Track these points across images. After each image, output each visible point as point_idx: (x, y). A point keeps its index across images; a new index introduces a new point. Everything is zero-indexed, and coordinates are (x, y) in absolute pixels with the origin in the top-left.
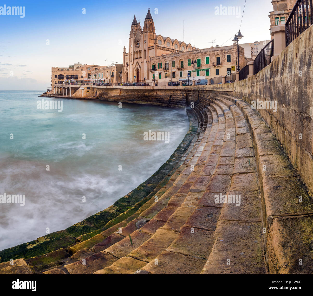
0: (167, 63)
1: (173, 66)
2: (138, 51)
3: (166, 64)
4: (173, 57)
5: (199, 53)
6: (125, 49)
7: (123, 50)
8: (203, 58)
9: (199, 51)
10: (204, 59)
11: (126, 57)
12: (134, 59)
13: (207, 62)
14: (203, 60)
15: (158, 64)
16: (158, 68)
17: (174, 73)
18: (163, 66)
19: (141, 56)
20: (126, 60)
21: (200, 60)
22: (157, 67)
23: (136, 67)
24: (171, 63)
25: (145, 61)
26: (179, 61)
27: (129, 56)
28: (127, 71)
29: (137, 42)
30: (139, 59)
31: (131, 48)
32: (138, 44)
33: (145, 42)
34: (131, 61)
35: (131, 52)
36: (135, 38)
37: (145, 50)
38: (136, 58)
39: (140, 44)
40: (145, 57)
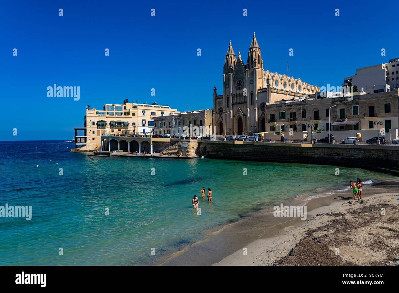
0: (293, 113)
1: (304, 116)
2: (240, 94)
3: (291, 114)
6: (215, 90)
7: (213, 91)
8: (348, 107)
10: (351, 108)
11: (218, 100)
12: (233, 105)
13: (356, 113)
14: (348, 110)
15: (280, 113)
16: (280, 119)
17: (304, 126)
18: (288, 116)
19: (245, 101)
20: (217, 104)
21: (343, 110)
22: (277, 117)
23: (238, 115)
24: (300, 113)
25: (252, 108)
26: (313, 111)
27: (224, 99)
29: (238, 82)
30: (242, 105)
31: (227, 89)
32: (240, 84)
33: (252, 83)
34: (228, 106)
35: (227, 95)
36: (234, 76)
37: (251, 94)
38: (237, 104)
39: (243, 84)
40: (252, 103)
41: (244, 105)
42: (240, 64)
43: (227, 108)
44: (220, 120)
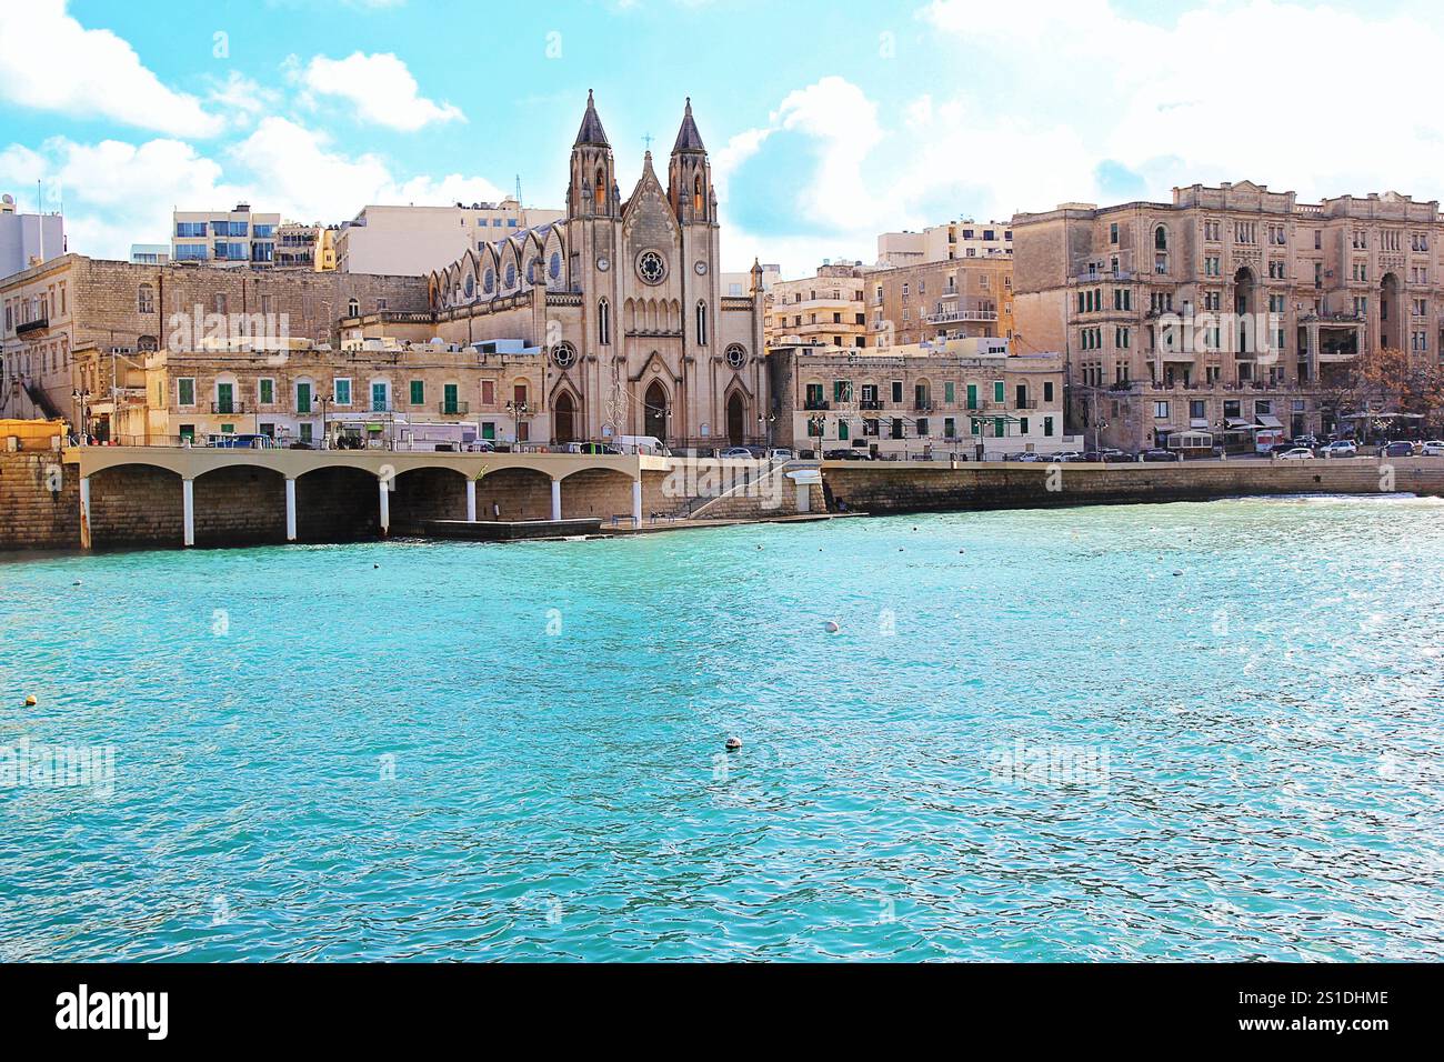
1: (897, 398)
2: (653, 301)
4: (895, 370)
5: (975, 367)
8: (986, 384)
9: (977, 363)
10: (991, 387)
12: (623, 337)
13: (999, 397)
14: (986, 390)
16: (837, 400)
17: (897, 424)
19: (674, 331)
21: (975, 388)
23: (649, 376)
24: (886, 389)
25: (702, 357)
27: (590, 310)
28: (565, 384)
29: (646, 255)
30: (663, 341)
31: (597, 272)
32: (651, 267)
33: (701, 271)
34: (604, 339)
35: (599, 297)
36: (630, 230)
37: (698, 308)
38: (644, 335)
39: (666, 266)
40: (701, 342)
41: (671, 341)
42: (656, 195)
43: (603, 347)
44: (561, 387)
